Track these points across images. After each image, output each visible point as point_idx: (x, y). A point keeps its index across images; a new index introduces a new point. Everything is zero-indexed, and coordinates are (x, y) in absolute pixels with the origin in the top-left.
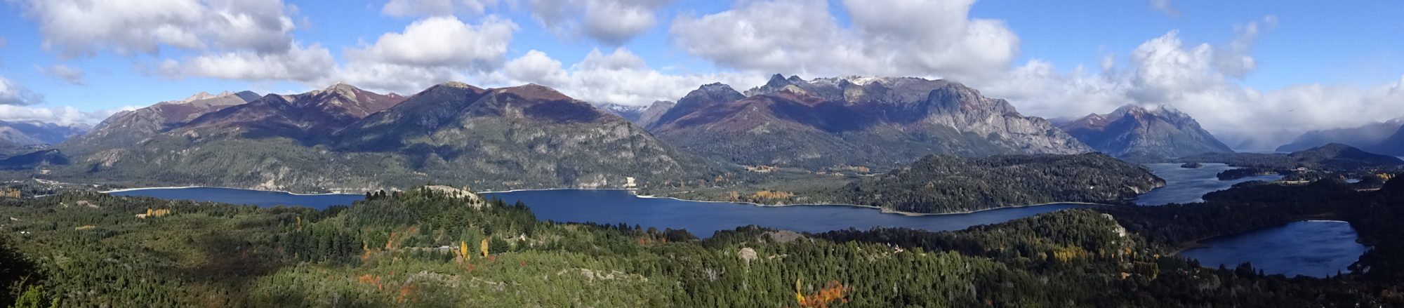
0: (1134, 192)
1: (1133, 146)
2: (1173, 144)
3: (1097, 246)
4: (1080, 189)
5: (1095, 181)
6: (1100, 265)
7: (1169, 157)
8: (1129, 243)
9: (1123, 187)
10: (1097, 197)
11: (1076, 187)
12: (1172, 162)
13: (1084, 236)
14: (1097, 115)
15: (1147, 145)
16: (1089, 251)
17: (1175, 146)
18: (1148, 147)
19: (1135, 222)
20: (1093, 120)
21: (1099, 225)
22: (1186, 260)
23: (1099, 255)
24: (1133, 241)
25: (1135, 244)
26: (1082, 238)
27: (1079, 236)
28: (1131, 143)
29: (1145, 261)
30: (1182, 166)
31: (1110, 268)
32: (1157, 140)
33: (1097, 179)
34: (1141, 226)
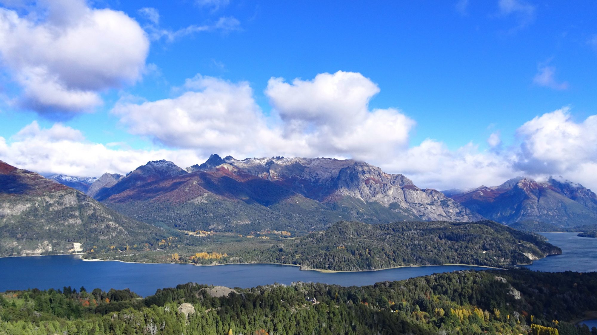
0: (528, 258)
1: (523, 215)
2: (567, 214)
3: (491, 306)
4: (473, 253)
5: (488, 247)
6: (496, 324)
7: (563, 226)
8: (526, 306)
9: (515, 253)
10: (490, 261)
11: (469, 250)
12: (567, 231)
13: (479, 297)
14: (487, 188)
15: (538, 215)
16: (484, 311)
17: (569, 216)
18: (540, 217)
19: (530, 286)
20: (482, 191)
21: (493, 287)
22: (591, 330)
23: (495, 314)
24: (529, 305)
25: (531, 308)
26: (477, 298)
27: (474, 296)
28: (522, 212)
29: (543, 325)
30: (579, 235)
31: (506, 328)
32: (549, 209)
33: (490, 245)
34: (536, 291)
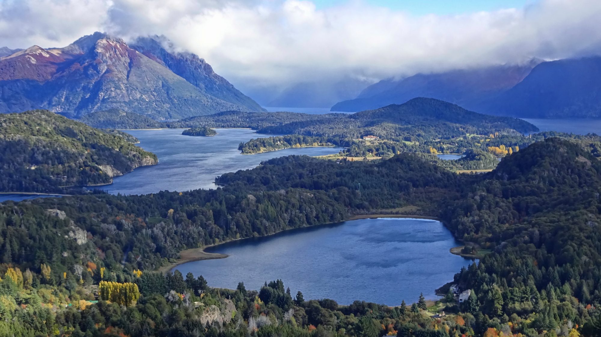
0: (106, 175)
1: (104, 100)
2: (170, 99)
3: (37, 262)
4: (12, 170)
5: (40, 158)
6: (43, 290)
7: (163, 119)
8: (94, 254)
9: (86, 166)
10: (43, 184)
11: (5, 167)
12: (168, 126)
13: (16, 247)
14: (42, 49)
15: (127, 100)
16: (23, 270)
17: (172, 101)
18: (129, 103)
19: (104, 221)
20: (35, 56)
21: (41, 227)
22: (185, 278)
23: (42, 275)
24: (100, 252)
25: (103, 255)
26: (12, 250)
27: (8, 246)
28: (101, 95)
29: (119, 281)
30: (184, 133)
31: (61, 295)
32: (144, 91)
33: (43, 154)
34: (113, 227)
